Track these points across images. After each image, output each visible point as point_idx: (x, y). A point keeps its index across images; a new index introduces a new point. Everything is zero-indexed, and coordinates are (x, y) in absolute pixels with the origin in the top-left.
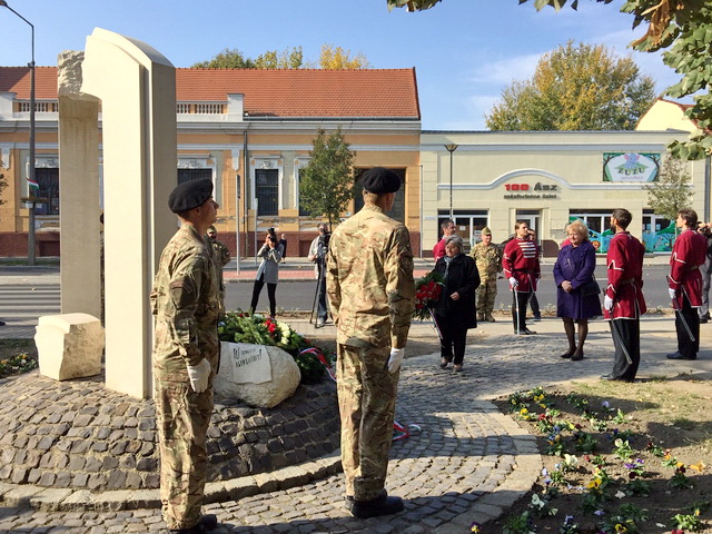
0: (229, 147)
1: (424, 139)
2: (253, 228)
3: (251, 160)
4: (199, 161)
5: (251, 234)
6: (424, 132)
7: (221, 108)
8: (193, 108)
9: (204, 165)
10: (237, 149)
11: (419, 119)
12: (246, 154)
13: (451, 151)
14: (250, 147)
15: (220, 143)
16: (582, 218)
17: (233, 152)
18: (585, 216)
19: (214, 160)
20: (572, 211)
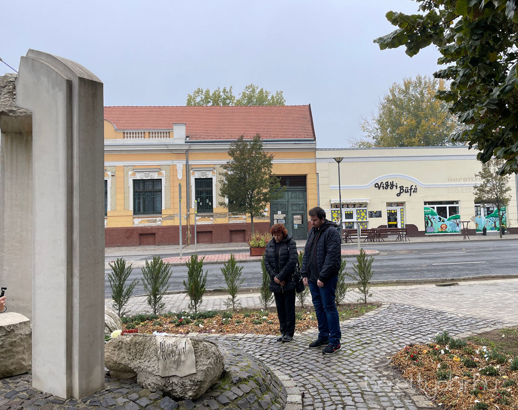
0: (175, 163)
1: (319, 154)
2: (192, 222)
3: (191, 171)
4: (151, 174)
5: (193, 227)
6: (318, 149)
7: (169, 134)
8: (147, 134)
9: (155, 176)
10: (180, 165)
11: (315, 140)
12: (188, 168)
13: (339, 162)
14: (190, 163)
15: (167, 160)
16: (433, 208)
17: (178, 166)
18: (435, 206)
19: (163, 172)
20: (425, 203)
